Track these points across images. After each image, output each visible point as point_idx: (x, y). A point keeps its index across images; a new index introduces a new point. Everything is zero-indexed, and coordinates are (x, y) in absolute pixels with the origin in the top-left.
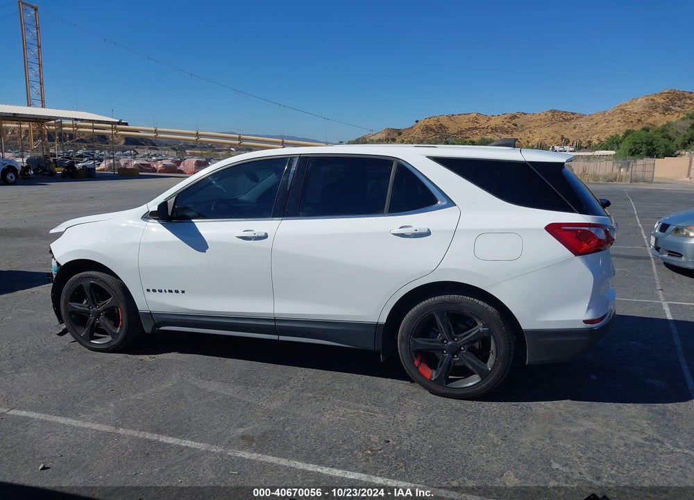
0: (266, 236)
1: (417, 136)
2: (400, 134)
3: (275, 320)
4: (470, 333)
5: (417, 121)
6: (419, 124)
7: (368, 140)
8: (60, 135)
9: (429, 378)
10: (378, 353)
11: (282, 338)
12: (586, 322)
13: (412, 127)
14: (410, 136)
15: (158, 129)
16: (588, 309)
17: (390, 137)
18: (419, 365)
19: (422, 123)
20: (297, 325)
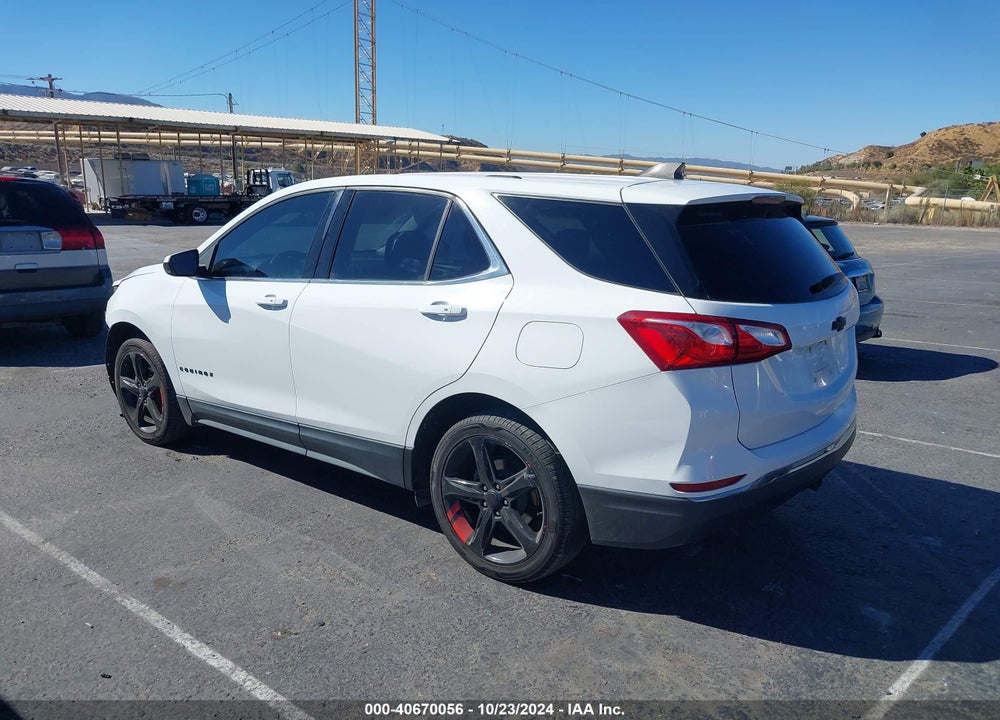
0: (284, 305)
1: (920, 158)
2: (890, 155)
3: (298, 427)
4: (514, 479)
5: (924, 134)
6: (926, 139)
7: (834, 164)
8: (392, 161)
9: (465, 540)
10: (411, 494)
11: (311, 454)
12: (675, 486)
13: (913, 144)
14: (909, 157)
15: (512, 152)
16: (681, 464)
17: (872, 160)
18: (455, 518)
19: (932, 137)
20: (321, 437)
